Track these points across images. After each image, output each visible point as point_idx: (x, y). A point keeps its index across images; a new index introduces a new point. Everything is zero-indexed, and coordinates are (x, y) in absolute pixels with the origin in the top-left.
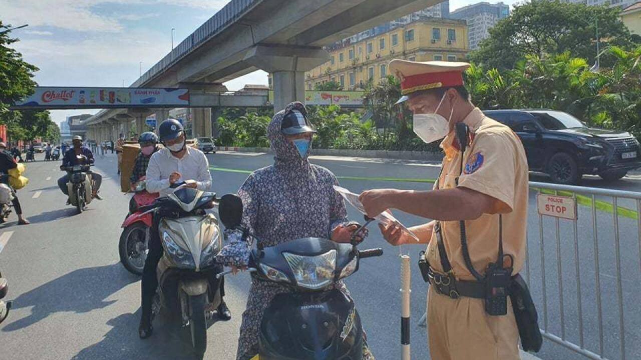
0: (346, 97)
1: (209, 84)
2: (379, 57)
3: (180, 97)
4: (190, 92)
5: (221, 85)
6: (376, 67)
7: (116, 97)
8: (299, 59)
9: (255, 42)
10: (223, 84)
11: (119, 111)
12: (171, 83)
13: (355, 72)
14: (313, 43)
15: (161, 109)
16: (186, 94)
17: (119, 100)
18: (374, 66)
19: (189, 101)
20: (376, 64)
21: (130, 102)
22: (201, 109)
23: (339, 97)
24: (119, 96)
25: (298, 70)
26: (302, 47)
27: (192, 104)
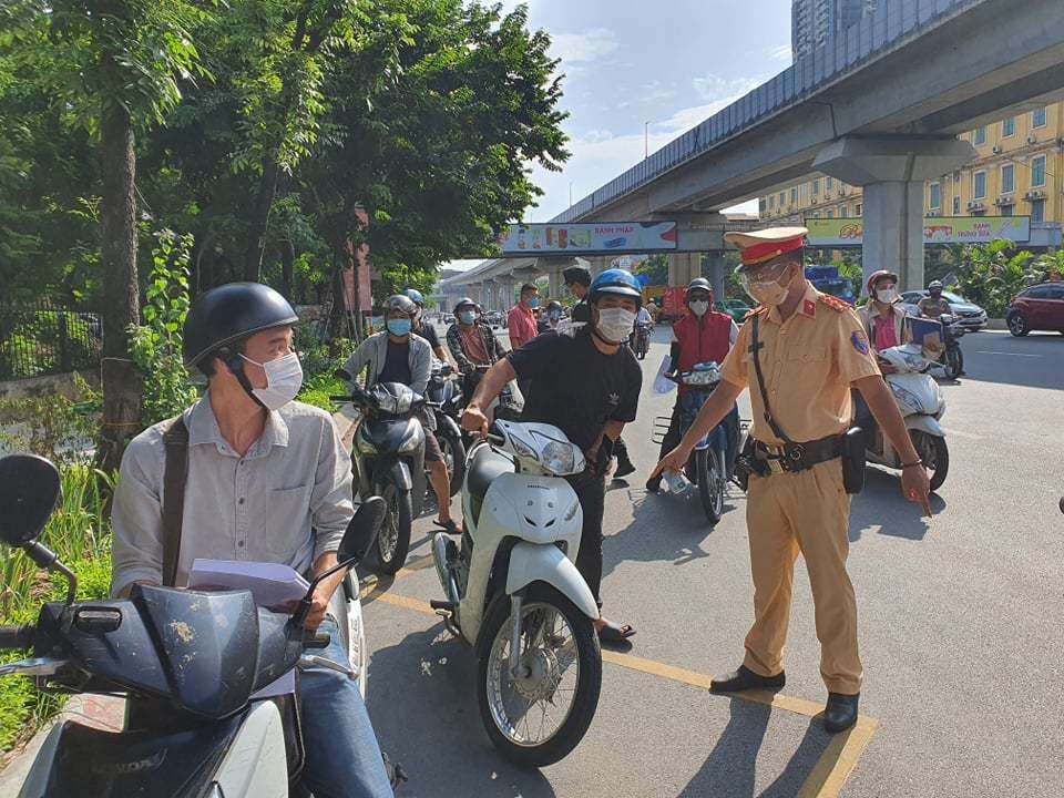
0: (946, 228)
1: (698, 213)
2: (1000, 152)
3: (662, 236)
4: (679, 227)
5: (718, 212)
6: (993, 172)
7: (568, 240)
8: (917, 158)
9: (839, 134)
10: (721, 212)
11: (519, 263)
12: (639, 211)
13: (942, 182)
14: (948, 128)
15: (599, 258)
16: (670, 232)
17: (572, 243)
18: (988, 169)
19: (677, 241)
20: (992, 166)
21: (589, 246)
22: (685, 254)
23: (933, 229)
24: (573, 236)
25: (913, 178)
26: (922, 137)
27: (681, 248)
